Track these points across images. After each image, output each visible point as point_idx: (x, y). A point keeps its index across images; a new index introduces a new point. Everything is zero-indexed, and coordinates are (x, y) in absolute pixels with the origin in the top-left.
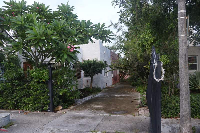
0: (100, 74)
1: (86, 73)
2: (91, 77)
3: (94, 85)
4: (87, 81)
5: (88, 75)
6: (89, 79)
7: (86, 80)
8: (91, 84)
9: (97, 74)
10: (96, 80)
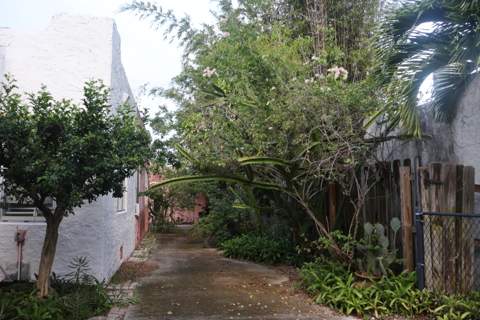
0: (108, 200)
1: (13, 192)
2: (45, 211)
3: (61, 268)
4: (20, 239)
5: (28, 205)
6: (36, 225)
7: (13, 235)
8: (42, 261)
9: (90, 197)
10: (76, 234)
